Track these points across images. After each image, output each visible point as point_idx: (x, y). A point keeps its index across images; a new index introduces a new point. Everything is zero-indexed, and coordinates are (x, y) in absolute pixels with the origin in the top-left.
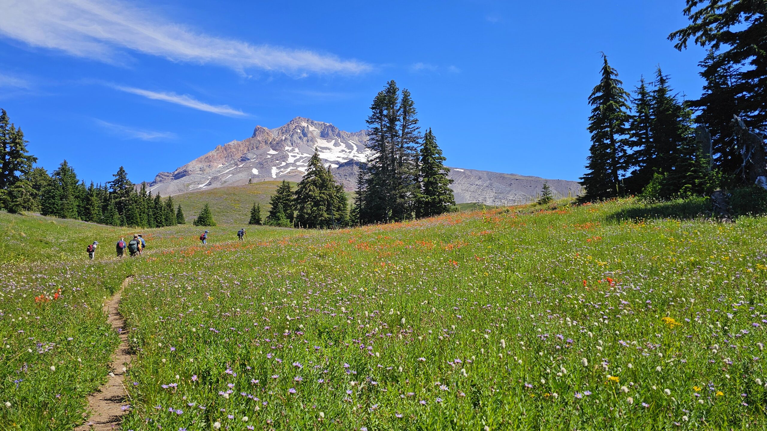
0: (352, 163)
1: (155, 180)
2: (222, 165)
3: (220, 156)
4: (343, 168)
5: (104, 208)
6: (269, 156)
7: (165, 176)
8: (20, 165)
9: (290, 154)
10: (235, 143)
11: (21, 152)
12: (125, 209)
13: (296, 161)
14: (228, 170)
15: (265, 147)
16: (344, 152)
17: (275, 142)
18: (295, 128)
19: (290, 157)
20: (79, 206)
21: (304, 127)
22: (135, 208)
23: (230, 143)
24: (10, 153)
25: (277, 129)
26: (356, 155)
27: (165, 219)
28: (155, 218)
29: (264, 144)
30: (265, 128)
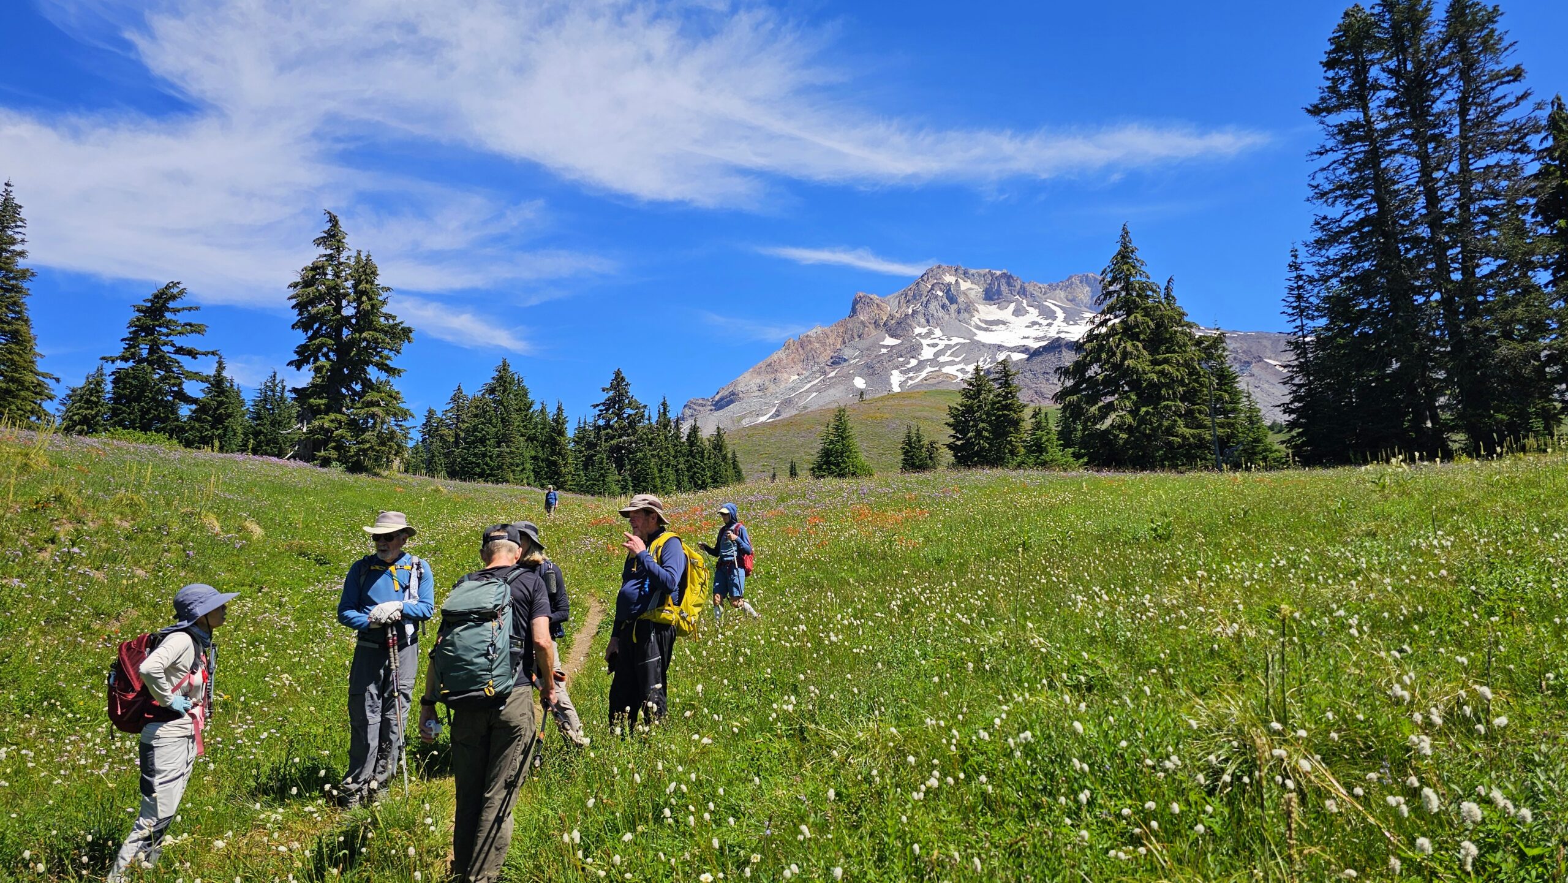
0: (1060, 346)
2: (797, 377)
3: (793, 359)
4: (1040, 359)
5: (588, 462)
6: (884, 351)
7: (699, 405)
8: (373, 349)
9: (925, 342)
10: (819, 332)
12: (630, 460)
13: (937, 355)
14: (809, 385)
15: (874, 333)
16: (1037, 327)
17: (893, 321)
18: (932, 289)
19: (925, 346)
20: (535, 458)
21: (949, 284)
22: (649, 456)
23: (809, 333)
25: (896, 294)
26: (1062, 329)
27: (711, 476)
28: (692, 476)
29: (872, 327)
30: (872, 296)
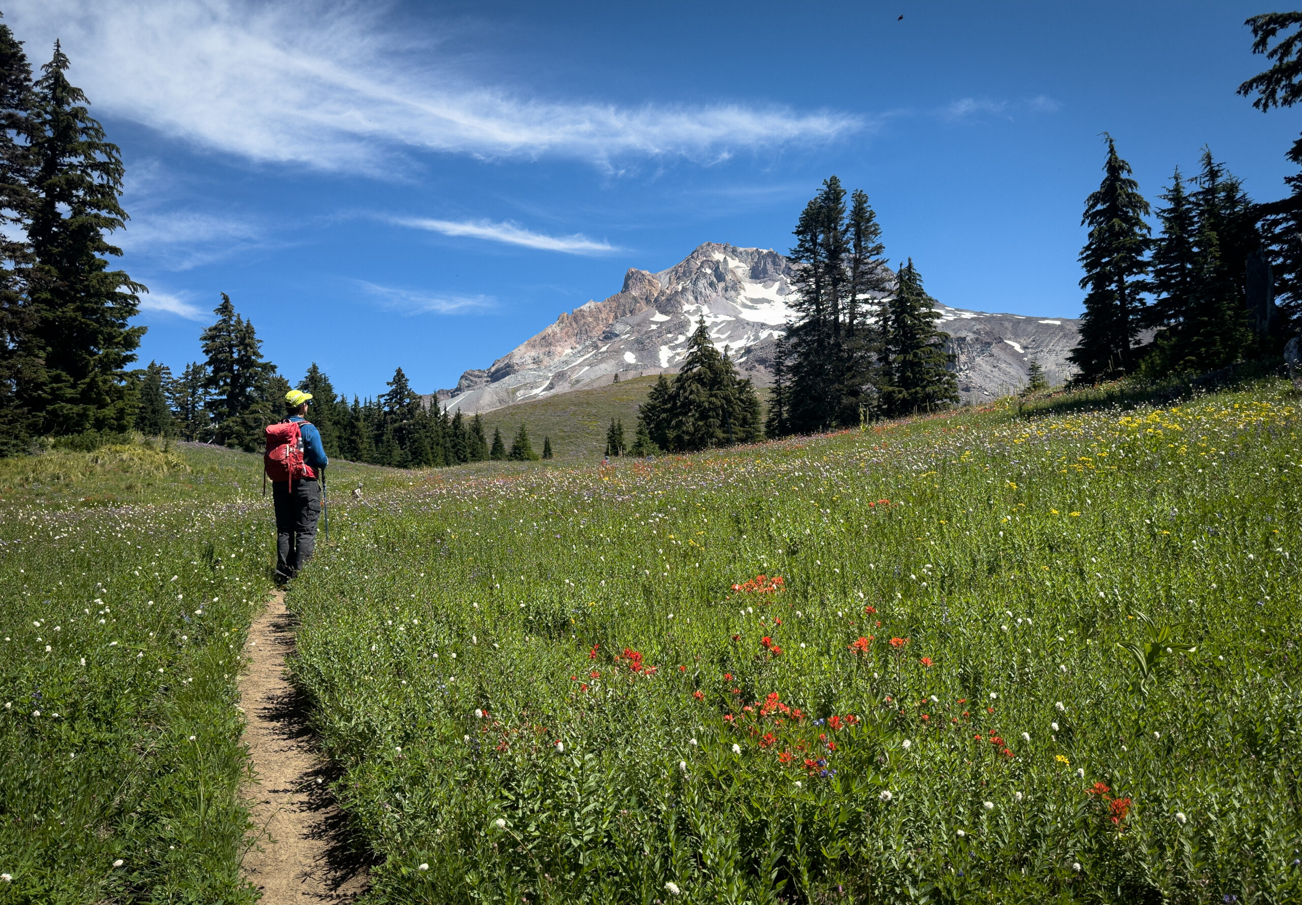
1: (459, 384)
2: (570, 350)
3: (566, 333)
5: (378, 439)
6: (654, 327)
7: (476, 376)
8: (253, 378)
9: (693, 319)
10: (592, 307)
11: (253, 358)
12: (410, 439)
14: (581, 359)
15: (645, 309)
17: (663, 298)
18: (702, 266)
20: (340, 437)
21: (718, 262)
22: (423, 437)
23: (582, 307)
24: (239, 361)
25: (667, 271)
27: (471, 453)
28: (456, 453)
29: (643, 303)
30: (644, 272)
